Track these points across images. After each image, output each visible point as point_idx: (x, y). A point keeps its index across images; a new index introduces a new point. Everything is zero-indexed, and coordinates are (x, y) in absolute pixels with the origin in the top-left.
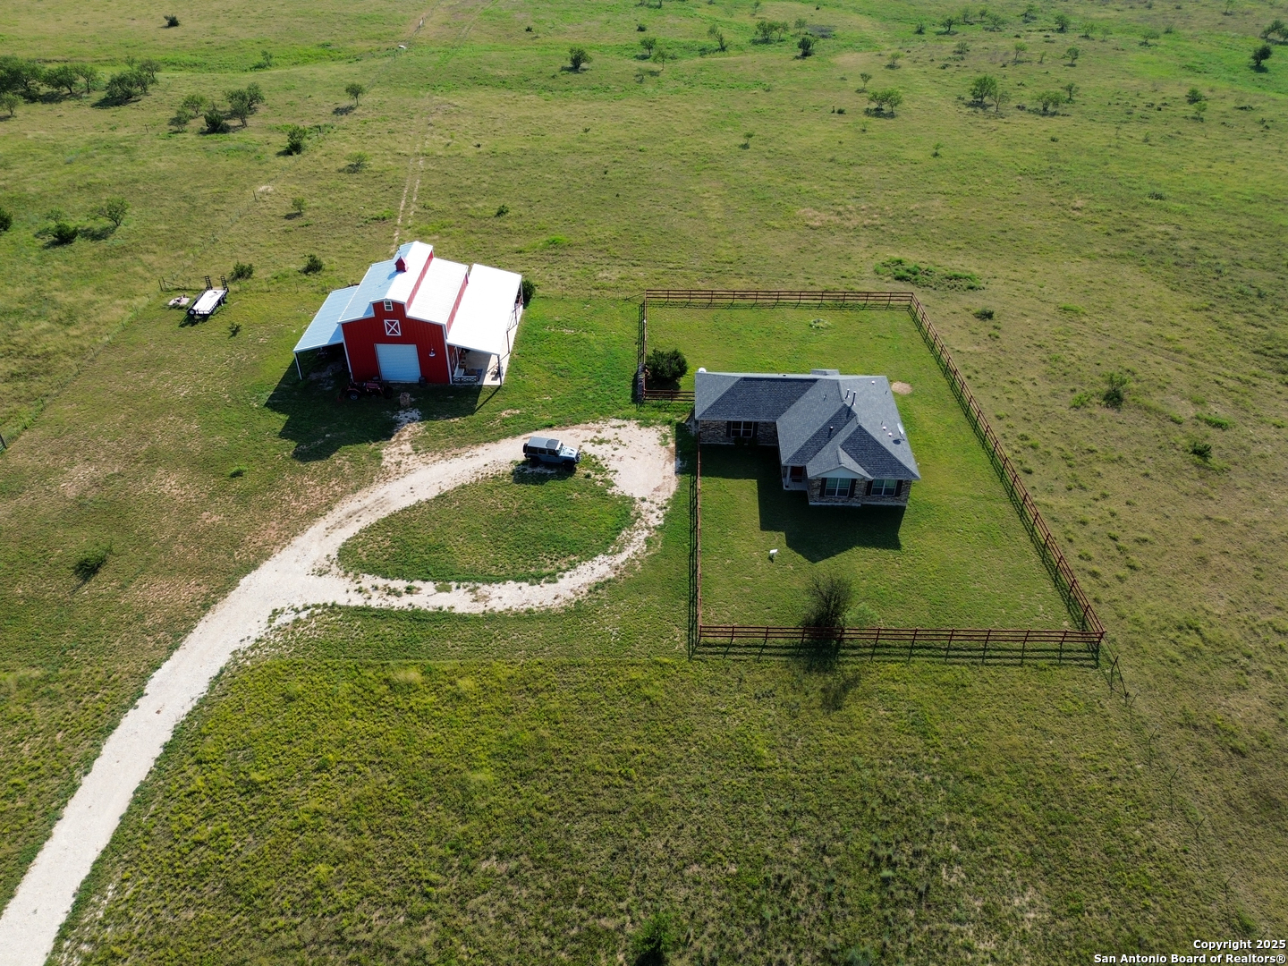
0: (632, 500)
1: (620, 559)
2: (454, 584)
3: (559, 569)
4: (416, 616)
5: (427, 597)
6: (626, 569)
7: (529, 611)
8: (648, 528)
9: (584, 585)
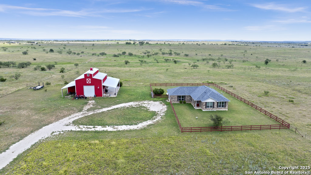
0: (156, 112)
1: (154, 121)
2: (107, 126)
3: (138, 123)
4: (96, 132)
5: (99, 128)
6: (157, 122)
7: (130, 130)
8: (161, 116)
9: (146, 125)
